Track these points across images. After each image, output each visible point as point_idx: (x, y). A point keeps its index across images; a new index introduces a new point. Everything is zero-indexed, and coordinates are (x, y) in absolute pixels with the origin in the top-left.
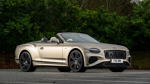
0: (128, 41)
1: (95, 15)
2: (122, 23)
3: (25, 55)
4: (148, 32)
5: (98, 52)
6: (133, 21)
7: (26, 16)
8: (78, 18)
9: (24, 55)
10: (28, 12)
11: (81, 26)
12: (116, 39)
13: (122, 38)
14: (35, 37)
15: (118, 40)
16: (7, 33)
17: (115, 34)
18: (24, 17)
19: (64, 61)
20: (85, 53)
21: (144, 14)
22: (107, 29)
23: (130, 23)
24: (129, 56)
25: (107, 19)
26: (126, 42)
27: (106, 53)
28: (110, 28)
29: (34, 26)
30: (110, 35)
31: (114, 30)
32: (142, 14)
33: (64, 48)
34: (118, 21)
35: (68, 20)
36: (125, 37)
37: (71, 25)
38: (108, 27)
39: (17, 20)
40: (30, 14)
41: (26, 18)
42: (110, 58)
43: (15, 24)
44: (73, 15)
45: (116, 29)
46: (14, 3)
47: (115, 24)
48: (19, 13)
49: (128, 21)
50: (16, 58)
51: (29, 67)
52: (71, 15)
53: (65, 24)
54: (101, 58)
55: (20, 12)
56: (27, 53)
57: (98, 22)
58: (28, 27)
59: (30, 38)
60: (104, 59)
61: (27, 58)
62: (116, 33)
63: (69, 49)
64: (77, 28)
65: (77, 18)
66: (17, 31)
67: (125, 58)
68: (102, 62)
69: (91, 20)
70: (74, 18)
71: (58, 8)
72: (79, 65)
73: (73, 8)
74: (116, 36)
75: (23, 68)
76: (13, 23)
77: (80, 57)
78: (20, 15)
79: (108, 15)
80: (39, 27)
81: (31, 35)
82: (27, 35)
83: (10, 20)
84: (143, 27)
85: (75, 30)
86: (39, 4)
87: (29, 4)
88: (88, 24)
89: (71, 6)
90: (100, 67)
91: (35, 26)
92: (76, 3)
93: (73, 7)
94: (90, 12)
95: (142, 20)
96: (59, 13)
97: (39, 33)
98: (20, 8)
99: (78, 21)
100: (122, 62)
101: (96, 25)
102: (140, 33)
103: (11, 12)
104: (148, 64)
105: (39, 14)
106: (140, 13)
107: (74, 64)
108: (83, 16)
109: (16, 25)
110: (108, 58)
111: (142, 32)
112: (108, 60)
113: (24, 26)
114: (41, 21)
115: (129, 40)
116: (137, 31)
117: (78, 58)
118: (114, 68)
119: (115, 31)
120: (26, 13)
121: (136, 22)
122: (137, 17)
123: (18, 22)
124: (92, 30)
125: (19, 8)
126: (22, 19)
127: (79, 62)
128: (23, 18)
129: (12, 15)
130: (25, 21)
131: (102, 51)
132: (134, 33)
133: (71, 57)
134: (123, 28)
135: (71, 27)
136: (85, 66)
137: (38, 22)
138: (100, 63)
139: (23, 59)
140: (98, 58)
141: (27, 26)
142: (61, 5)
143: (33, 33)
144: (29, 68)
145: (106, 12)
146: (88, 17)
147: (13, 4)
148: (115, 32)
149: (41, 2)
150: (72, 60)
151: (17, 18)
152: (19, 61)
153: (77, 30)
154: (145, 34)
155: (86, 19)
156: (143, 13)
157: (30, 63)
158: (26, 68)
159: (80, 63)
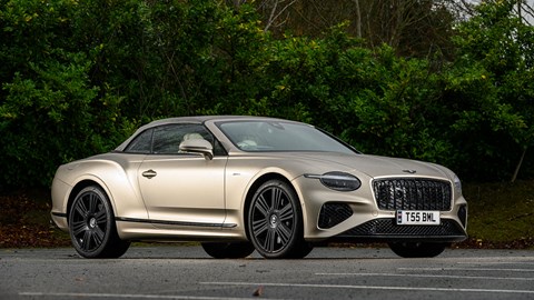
0: (433, 148)
1: (316, 56)
2: (413, 82)
3: (90, 198)
4: (504, 114)
5: (353, 185)
6: (451, 77)
7: (75, 59)
8: (258, 65)
9: (86, 199)
10: (81, 46)
11: (269, 95)
12: (392, 141)
13: (414, 138)
14: (106, 136)
15: (400, 143)
16: (8, 118)
17: (389, 123)
18: (68, 62)
19: (230, 220)
20: (305, 189)
21: (492, 51)
22: (359, 105)
23: (443, 84)
24: (462, 201)
25: (359, 68)
26: (427, 150)
27: (381, 188)
28: (372, 101)
29: (102, 93)
30: (371, 125)
31: (386, 108)
32: (483, 52)
33: (230, 172)
34: (401, 75)
35: (223, 75)
36: (424, 133)
37: (233, 91)
38: (363, 98)
39: (42, 72)
40: (87, 52)
41: (73, 67)
42: (394, 208)
43: (37, 88)
44: (241, 54)
45: (394, 104)
46: (31, 15)
47: (388, 88)
48: (49, 50)
49: (433, 78)
50: (54, 211)
51: (105, 242)
52: (233, 55)
53: (212, 88)
54: (362, 208)
55: (53, 47)
56: (97, 191)
57: (328, 81)
58: (82, 98)
59: (90, 139)
60: (372, 212)
61: (97, 210)
62: (394, 118)
63: (249, 176)
64: (253, 100)
65: (255, 67)
66: (44, 112)
67: (448, 209)
68: (367, 223)
69: (303, 74)
70: (243, 66)
71: (189, 31)
72: (286, 231)
73: (242, 30)
74: (391, 131)
75: (83, 246)
76: (30, 84)
77: (289, 206)
78: (52, 55)
79: (363, 55)
80: (121, 99)
81: (92, 126)
82: (78, 126)
83: (17, 74)
84: (488, 98)
85: (247, 110)
86: (120, 17)
87: (84, 15)
88: (293, 85)
89: (233, 24)
90: (361, 238)
91: (104, 96)
92: (252, 14)
93: (241, 26)
94: (298, 45)
95: (483, 70)
96: (190, 48)
97: (119, 121)
98: (51, 30)
99: (258, 78)
100: (438, 222)
101: (320, 90)
102: (475, 117)
103: (20, 45)
104: (507, 228)
105: (121, 51)
106: (476, 47)
107: (266, 231)
108: (276, 58)
109: (38, 93)
110: (387, 208)
111: (485, 116)
112: (388, 215)
113: (69, 97)
114: (128, 75)
115: (440, 143)
116: (468, 110)
117: (281, 207)
118: (404, 244)
119: (388, 112)
120: (75, 51)
121: (462, 79)
122: (465, 61)
123: (47, 82)
124: (306, 110)
125: (47, 32)
126: (62, 70)
127: (284, 222)
128: (64, 68)
129: (25, 57)
130: (70, 79)
131: (367, 184)
132: (457, 117)
133: (257, 205)
134: (417, 103)
135: (235, 97)
136: (307, 235)
137: (115, 79)
138: (361, 226)
139: (80, 212)
140: (352, 206)
141: (80, 94)
142: (197, 19)
143: (99, 120)
144: (103, 245)
145: (356, 44)
146: (293, 61)
147: (29, 18)
148: (390, 117)
149: (128, 9)
150: (258, 215)
151: (41, 66)
152: (65, 219)
153: (256, 108)
154: (497, 123)
155: (288, 71)
156: (487, 47)
157: (108, 227)
158: (93, 245)
159: (290, 227)
